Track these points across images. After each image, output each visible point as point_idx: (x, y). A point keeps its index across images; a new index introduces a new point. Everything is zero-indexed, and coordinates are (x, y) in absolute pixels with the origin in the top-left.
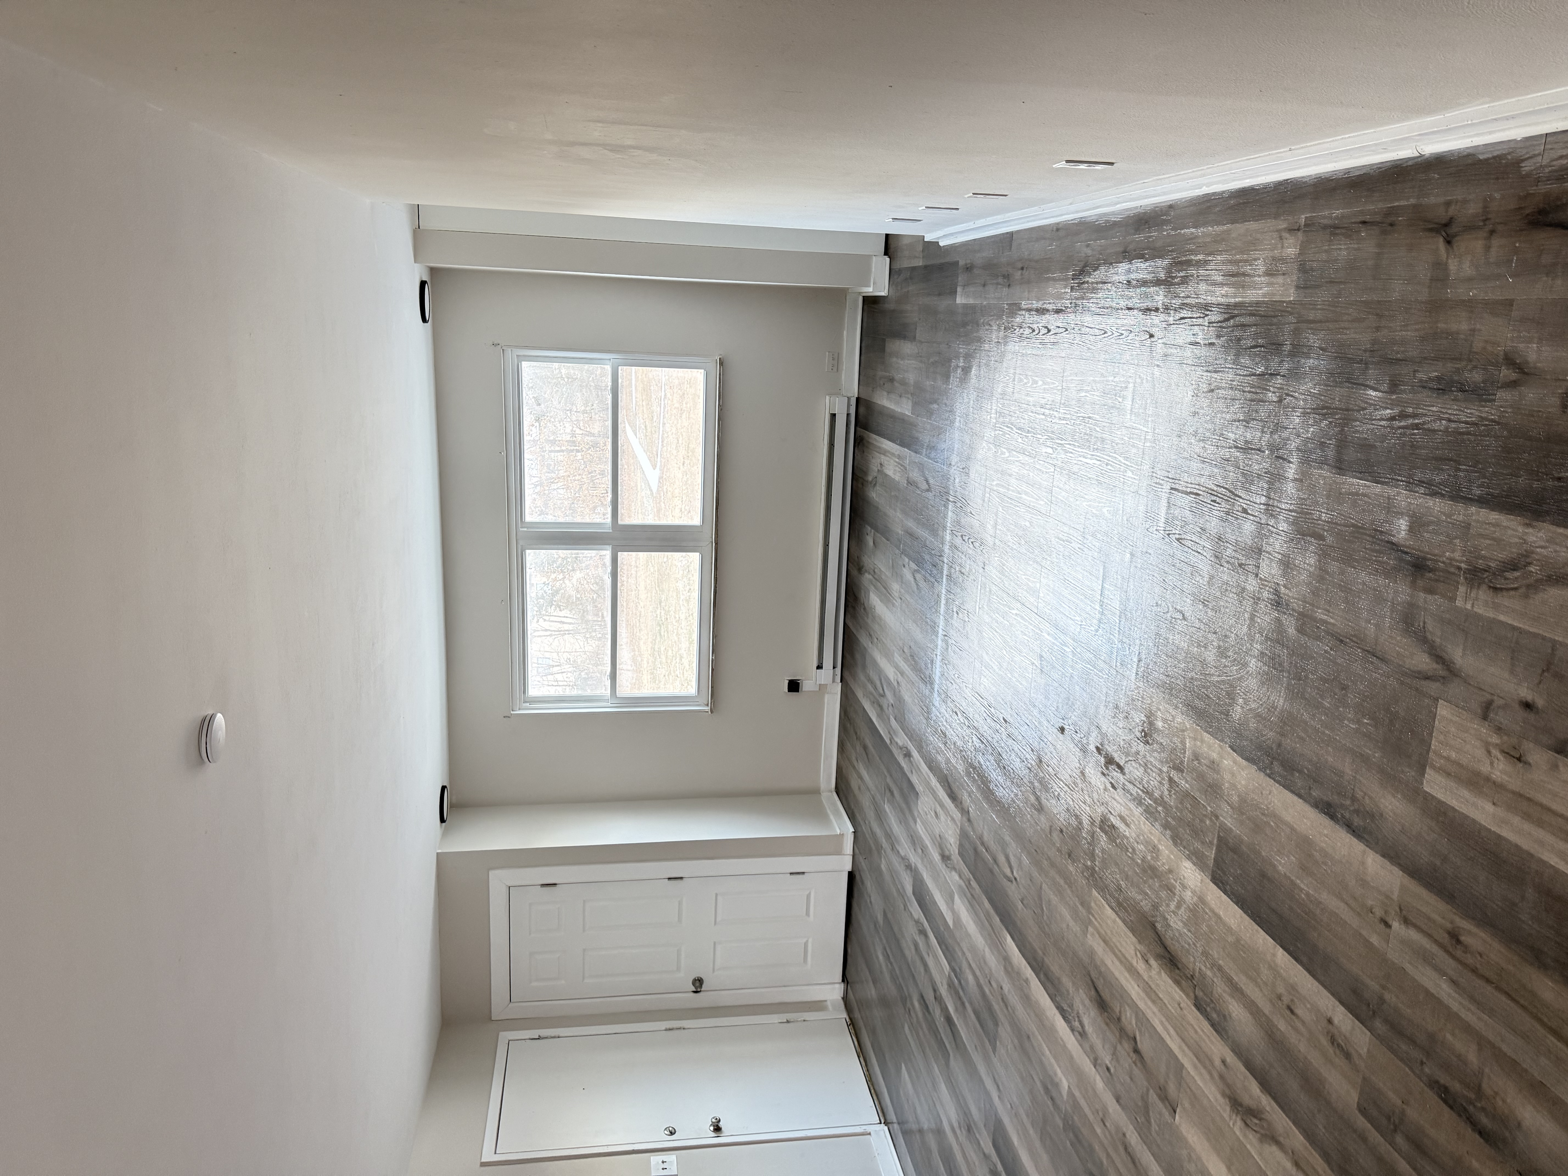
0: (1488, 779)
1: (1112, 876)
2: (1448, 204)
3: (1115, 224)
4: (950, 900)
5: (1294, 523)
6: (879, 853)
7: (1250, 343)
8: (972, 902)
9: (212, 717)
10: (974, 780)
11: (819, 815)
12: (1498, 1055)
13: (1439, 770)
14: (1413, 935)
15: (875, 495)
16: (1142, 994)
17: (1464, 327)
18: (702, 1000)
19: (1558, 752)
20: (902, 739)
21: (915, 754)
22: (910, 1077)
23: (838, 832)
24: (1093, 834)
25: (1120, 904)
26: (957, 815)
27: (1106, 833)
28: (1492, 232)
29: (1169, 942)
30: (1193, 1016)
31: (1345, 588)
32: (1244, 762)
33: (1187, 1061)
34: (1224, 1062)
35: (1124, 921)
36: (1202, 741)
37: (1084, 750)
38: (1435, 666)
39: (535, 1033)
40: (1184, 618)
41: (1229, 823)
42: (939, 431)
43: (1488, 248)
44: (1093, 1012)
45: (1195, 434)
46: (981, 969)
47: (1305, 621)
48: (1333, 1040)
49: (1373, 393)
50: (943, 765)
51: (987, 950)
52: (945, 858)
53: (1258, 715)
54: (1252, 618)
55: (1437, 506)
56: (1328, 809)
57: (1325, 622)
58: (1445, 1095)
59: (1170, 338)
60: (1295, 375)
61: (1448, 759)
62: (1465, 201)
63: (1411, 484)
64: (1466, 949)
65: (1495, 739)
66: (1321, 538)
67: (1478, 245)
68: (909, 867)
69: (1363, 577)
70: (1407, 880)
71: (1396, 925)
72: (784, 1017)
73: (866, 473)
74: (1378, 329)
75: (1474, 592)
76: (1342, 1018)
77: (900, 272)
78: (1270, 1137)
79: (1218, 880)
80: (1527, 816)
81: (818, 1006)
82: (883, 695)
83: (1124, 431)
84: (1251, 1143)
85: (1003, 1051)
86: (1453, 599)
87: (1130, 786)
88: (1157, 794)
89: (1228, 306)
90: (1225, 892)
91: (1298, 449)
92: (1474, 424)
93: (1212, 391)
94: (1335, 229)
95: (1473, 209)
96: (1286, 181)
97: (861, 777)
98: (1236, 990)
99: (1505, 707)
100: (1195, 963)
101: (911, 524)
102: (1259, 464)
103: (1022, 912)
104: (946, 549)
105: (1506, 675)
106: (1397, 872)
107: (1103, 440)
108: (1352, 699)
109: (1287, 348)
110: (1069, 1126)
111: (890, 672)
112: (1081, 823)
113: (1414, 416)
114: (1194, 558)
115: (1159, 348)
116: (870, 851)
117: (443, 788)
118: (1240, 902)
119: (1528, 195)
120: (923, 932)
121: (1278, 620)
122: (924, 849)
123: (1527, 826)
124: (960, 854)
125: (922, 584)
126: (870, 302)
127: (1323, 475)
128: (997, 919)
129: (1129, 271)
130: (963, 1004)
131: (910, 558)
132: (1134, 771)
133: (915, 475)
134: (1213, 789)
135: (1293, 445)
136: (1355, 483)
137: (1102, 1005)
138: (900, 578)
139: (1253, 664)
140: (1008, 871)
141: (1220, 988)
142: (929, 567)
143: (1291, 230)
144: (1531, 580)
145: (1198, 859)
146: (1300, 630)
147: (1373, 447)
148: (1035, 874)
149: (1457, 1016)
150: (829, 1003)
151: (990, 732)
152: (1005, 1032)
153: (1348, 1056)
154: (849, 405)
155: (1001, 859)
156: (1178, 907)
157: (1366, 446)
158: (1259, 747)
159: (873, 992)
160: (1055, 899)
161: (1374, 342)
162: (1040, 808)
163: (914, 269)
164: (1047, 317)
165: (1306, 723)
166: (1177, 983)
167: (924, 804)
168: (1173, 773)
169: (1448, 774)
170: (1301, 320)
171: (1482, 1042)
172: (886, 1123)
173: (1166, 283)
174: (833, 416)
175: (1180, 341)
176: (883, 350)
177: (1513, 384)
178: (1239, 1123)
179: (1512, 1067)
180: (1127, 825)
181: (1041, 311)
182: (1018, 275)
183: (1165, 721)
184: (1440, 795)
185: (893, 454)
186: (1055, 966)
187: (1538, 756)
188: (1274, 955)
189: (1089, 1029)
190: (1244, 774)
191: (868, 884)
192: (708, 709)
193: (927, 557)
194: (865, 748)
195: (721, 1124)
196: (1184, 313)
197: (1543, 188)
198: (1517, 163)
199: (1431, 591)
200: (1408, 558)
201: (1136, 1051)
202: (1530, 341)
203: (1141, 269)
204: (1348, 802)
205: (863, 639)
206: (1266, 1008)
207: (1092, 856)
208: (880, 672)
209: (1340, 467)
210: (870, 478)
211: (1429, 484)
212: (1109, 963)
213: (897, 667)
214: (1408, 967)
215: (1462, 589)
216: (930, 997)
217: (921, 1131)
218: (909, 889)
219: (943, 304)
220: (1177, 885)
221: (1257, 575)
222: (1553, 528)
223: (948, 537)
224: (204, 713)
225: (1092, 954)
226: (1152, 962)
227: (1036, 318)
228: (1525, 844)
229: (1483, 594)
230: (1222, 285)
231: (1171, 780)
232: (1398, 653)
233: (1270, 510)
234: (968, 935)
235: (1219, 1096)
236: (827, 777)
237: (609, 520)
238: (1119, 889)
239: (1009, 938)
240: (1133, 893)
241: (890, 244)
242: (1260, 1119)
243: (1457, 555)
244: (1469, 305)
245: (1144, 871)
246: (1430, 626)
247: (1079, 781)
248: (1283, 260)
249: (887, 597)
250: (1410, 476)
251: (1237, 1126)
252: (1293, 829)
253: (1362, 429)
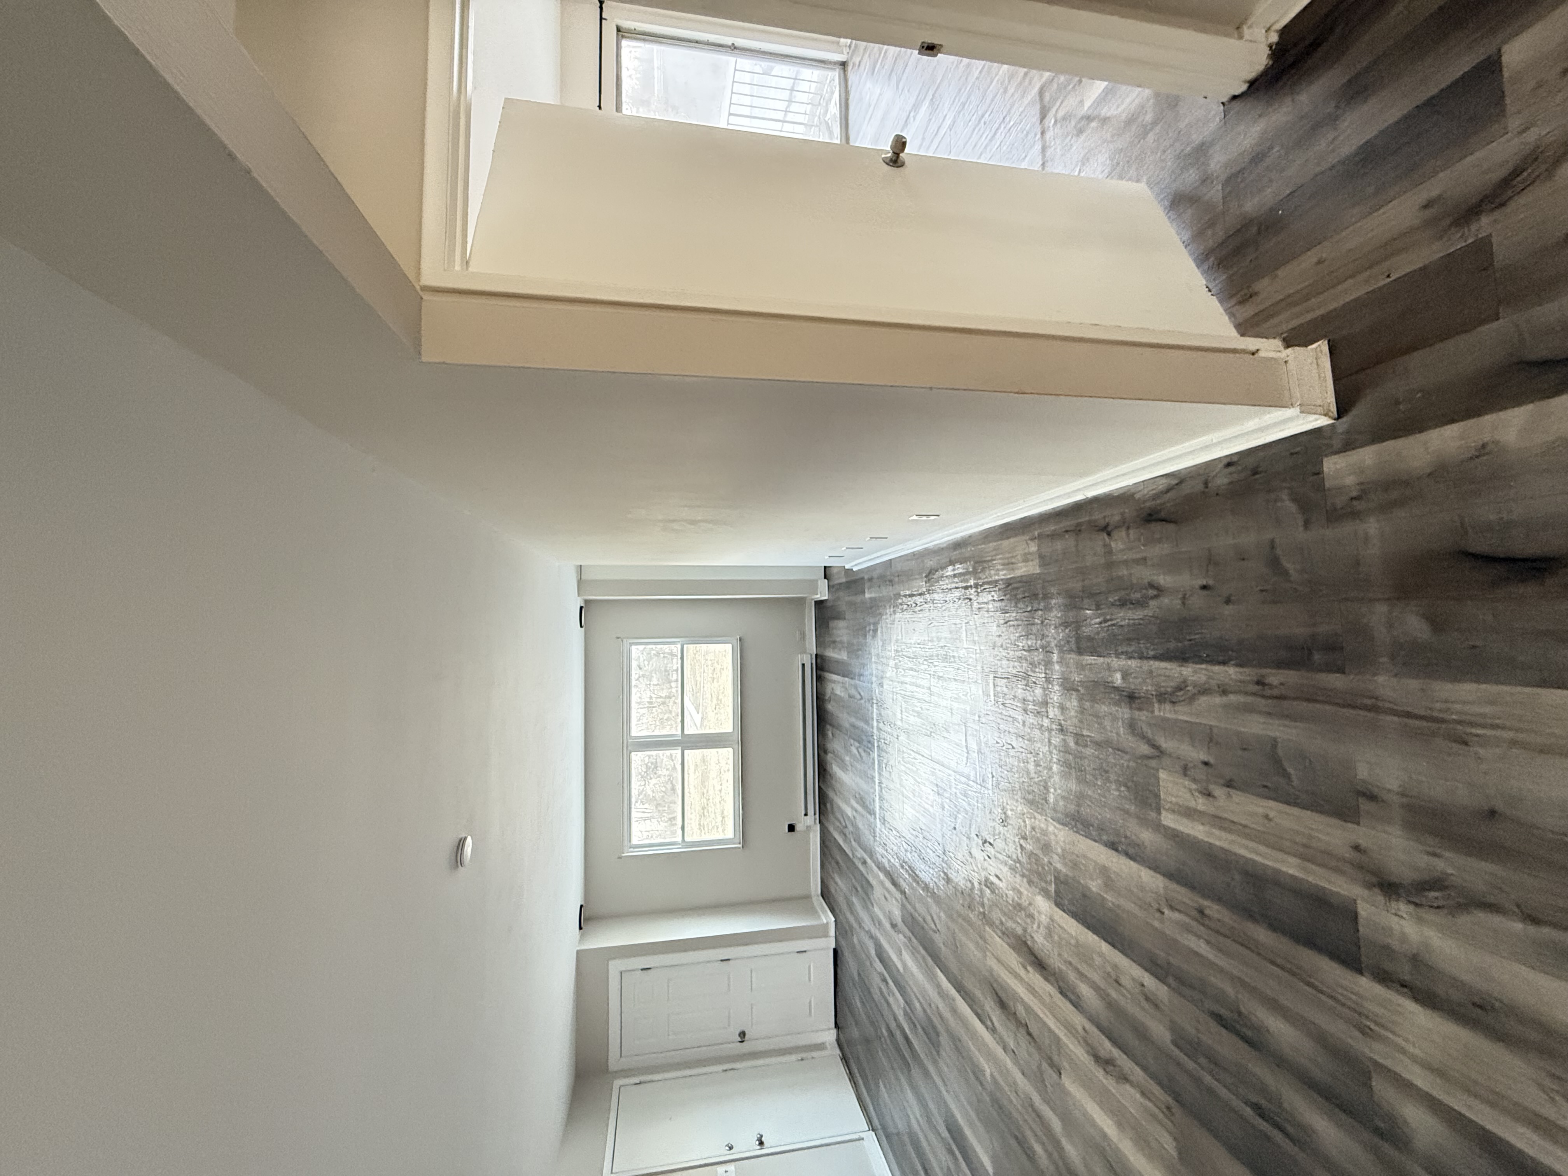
0: (1195, 810)
1: (996, 915)
2: (1104, 517)
3: (943, 549)
4: (900, 954)
5: (1061, 685)
6: (852, 931)
7: (1020, 596)
8: (914, 952)
9: (465, 838)
10: (907, 871)
11: (812, 911)
12: (1243, 983)
13: (1167, 810)
14: (1176, 916)
15: (830, 707)
16: (1026, 991)
17: (1125, 573)
18: (746, 1047)
19: (1228, 786)
20: (860, 853)
21: (869, 861)
22: (885, 1087)
23: (825, 921)
24: (981, 890)
25: (1004, 933)
26: (898, 895)
27: (989, 888)
28: (1128, 528)
29: (1036, 953)
30: (1058, 998)
31: (1097, 716)
32: (1061, 827)
33: (1061, 1033)
34: (1084, 1029)
35: (1009, 945)
36: (1035, 818)
37: (969, 838)
38: (1153, 750)
39: (636, 1080)
40: (1013, 748)
41: (1059, 866)
42: (864, 665)
43: (1128, 535)
44: (998, 1011)
45: (1002, 646)
46: (923, 997)
47: (1078, 737)
48: (1147, 999)
49: (1088, 612)
50: (887, 865)
51: (926, 982)
52: (894, 926)
53: (1063, 797)
54: (1049, 741)
55: (1133, 663)
56: (1113, 846)
57: (1088, 736)
58: (1219, 1019)
59: (980, 600)
60: (1048, 609)
61: (1171, 802)
62: (1112, 515)
63: (1118, 655)
64: (1209, 918)
65: (1194, 786)
66: (1078, 690)
67: (1123, 533)
68: (872, 937)
69: (1104, 709)
70: (1166, 881)
71: (1166, 911)
72: (799, 1056)
73: (824, 695)
74: (1083, 580)
75: (1163, 707)
76: (1149, 980)
77: (833, 586)
78: (1123, 1078)
79: (1058, 905)
80: (1222, 828)
81: (820, 1047)
82: (846, 827)
83: (964, 650)
84: (1110, 1083)
85: (944, 1054)
86: (1153, 712)
87: (998, 855)
88: (1014, 857)
89: (1007, 579)
90: (1064, 911)
91: (1056, 646)
92: (1141, 619)
93: (1006, 623)
94: (1053, 536)
95: (1117, 518)
96: (1025, 518)
97: (836, 883)
98: (1082, 975)
99: (1195, 767)
100: (1055, 962)
101: (853, 720)
102: (1038, 656)
103: (945, 952)
104: (875, 731)
105: (1191, 749)
106: (1160, 878)
107: (954, 657)
108: (1113, 777)
109: (1041, 596)
110: (996, 1102)
111: (849, 812)
112: (973, 884)
113: (1111, 620)
114: (1012, 713)
115: (975, 605)
116: (846, 932)
117: (581, 906)
118: (1074, 915)
119: (1141, 509)
120: (884, 980)
121: (1064, 740)
122: (880, 923)
123: (1224, 835)
124: (903, 921)
125: (863, 754)
126: (819, 604)
127: (1072, 657)
128: (929, 959)
129: (954, 570)
130: (915, 1026)
131: (854, 740)
132: (999, 844)
133: (853, 692)
134: (1046, 848)
135: (1053, 644)
136: (1089, 659)
137: (1002, 1005)
138: (848, 752)
139: (1055, 768)
140: (933, 926)
141: (1072, 976)
142: (865, 743)
143: (1032, 539)
144: (1190, 694)
145: (1045, 893)
146: (1077, 743)
147: (1093, 639)
148: (950, 924)
149: (1214, 964)
150: (827, 1044)
151: (913, 838)
152: (944, 1039)
153: (1156, 1006)
154: (811, 659)
155: (928, 918)
156: (1039, 927)
157: (1090, 639)
158: (1067, 815)
159: (857, 1033)
160: (964, 939)
161: (1083, 587)
162: (948, 880)
163: (841, 584)
164: (914, 598)
165: (1090, 797)
166: (1046, 979)
167: (878, 893)
168: (1022, 841)
169: (1174, 811)
170: (1044, 581)
171: (1233, 978)
172: (873, 1130)
173: (975, 573)
174: (803, 665)
175: (985, 600)
176: (828, 627)
177: (1156, 597)
178: (1102, 1072)
179: (1253, 991)
180: (1000, 879)
181: (911, 596)
182: (896, 579)
183: (1012, 810)
184: (1172, 825)
185: (839, 682)
186: (970, 984)
187: (1219, 792)
188: (1101, 946)
189: (996, 1024)
190: (1062, 833)
191: (847, 956)
192: (740, 846)
193: (864, 738)
194: (837, 863)
195: (763, 1139)
196: (986, 586)
197: (1148, 504)
198: (1133, 495)
199: (1140, 709)
200: (1125, 693)
201: (1029, 1034)
202: (1159, 575)
203: (960, 568)
204: (1123, 840)
205: (831, 794)
206: (1102, 984)
207: (983, 905)
208: (843, 813)
209: (1080, 651)
210: (827, 698)
211: (1126, 653)
212: (1002, 975)
213: (853, 808)
214: (1179, 938)
215: (1156, 705)
216: (893, 1025)
217: (898, 1134)
218: (873, 952)
219: (859, 599)
220: (1035, 913)
221: (1047, 717)
222: (1194, 666)
223: (875, 724)
224: (460, 837)
225: (991, 971)
226: (1029, 968)
227: (910, 599)
228: (1225, 845)
229: (1168, 706)
230: (1002, 570)
231: (1021, 845)
232: (1131, 747)
233: (1048, 680)
234: (913, 975)
235: (1086, 1055)
236: (815, 887)
237: (679, 732)
238: (1002, 923)
239: (939, 971)
240: (1010, 924)
241: (827, 572)
242: (1114, 1066)
243: (1150, 688)
244: (1126, 562)
245: (1014, 908)
246: (1145, 729)
247: (968, 858)
248: (1029, 554)
249: (844, 768)
250: (1116, 650)
251: (1100, 1074)
252: (1095, 862)
253: (1086, 631)
